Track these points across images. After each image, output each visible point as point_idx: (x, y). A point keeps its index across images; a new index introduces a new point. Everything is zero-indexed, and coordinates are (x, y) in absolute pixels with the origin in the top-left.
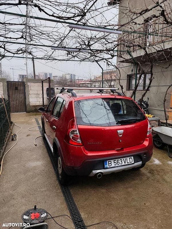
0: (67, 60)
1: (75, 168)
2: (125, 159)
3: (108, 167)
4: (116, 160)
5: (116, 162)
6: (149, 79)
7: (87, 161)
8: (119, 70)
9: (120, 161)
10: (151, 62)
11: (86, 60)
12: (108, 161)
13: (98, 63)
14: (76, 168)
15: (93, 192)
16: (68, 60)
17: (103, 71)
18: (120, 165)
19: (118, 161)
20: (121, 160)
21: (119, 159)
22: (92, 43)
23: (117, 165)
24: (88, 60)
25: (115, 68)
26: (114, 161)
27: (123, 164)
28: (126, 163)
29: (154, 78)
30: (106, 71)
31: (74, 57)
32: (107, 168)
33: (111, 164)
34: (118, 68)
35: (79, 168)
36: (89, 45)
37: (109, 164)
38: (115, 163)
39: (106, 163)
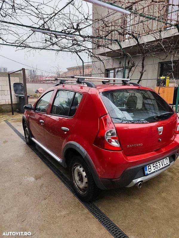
0: (42, 49)
1: (113, 180)
2: (162, 161)
3: (149, 173)
4: (154, 164)
5: (155, 165)
6: (140, 72)
7: (129, 169)
8: (103, 63)
9: (158, 164)
10: (143, 53)
11: (64, 50)
12: (147, 166)
13: (78, 54)
14: (115, 180)
15: (127, 205)
16: (44, 49)
17: (84, 64)
18: (159, 168)
19: (157, 164)
20: (159, 162)
21: (157, 162)
22: (81, 26)
23: (156, 169)
24: (68, 50)
25: (99, 60)
26: (153, 164)
27: (161, 167)
28: (164, 166)
29: (145, 71)
30: (86, 64)
31: (53, 44)
32: (148, 175)
33: (150, 168)
34: (102, 61)
35: (118, 179)
36: (78, 29)
37: (149, 169)
38: (154, 167)
39: (146, 168)
